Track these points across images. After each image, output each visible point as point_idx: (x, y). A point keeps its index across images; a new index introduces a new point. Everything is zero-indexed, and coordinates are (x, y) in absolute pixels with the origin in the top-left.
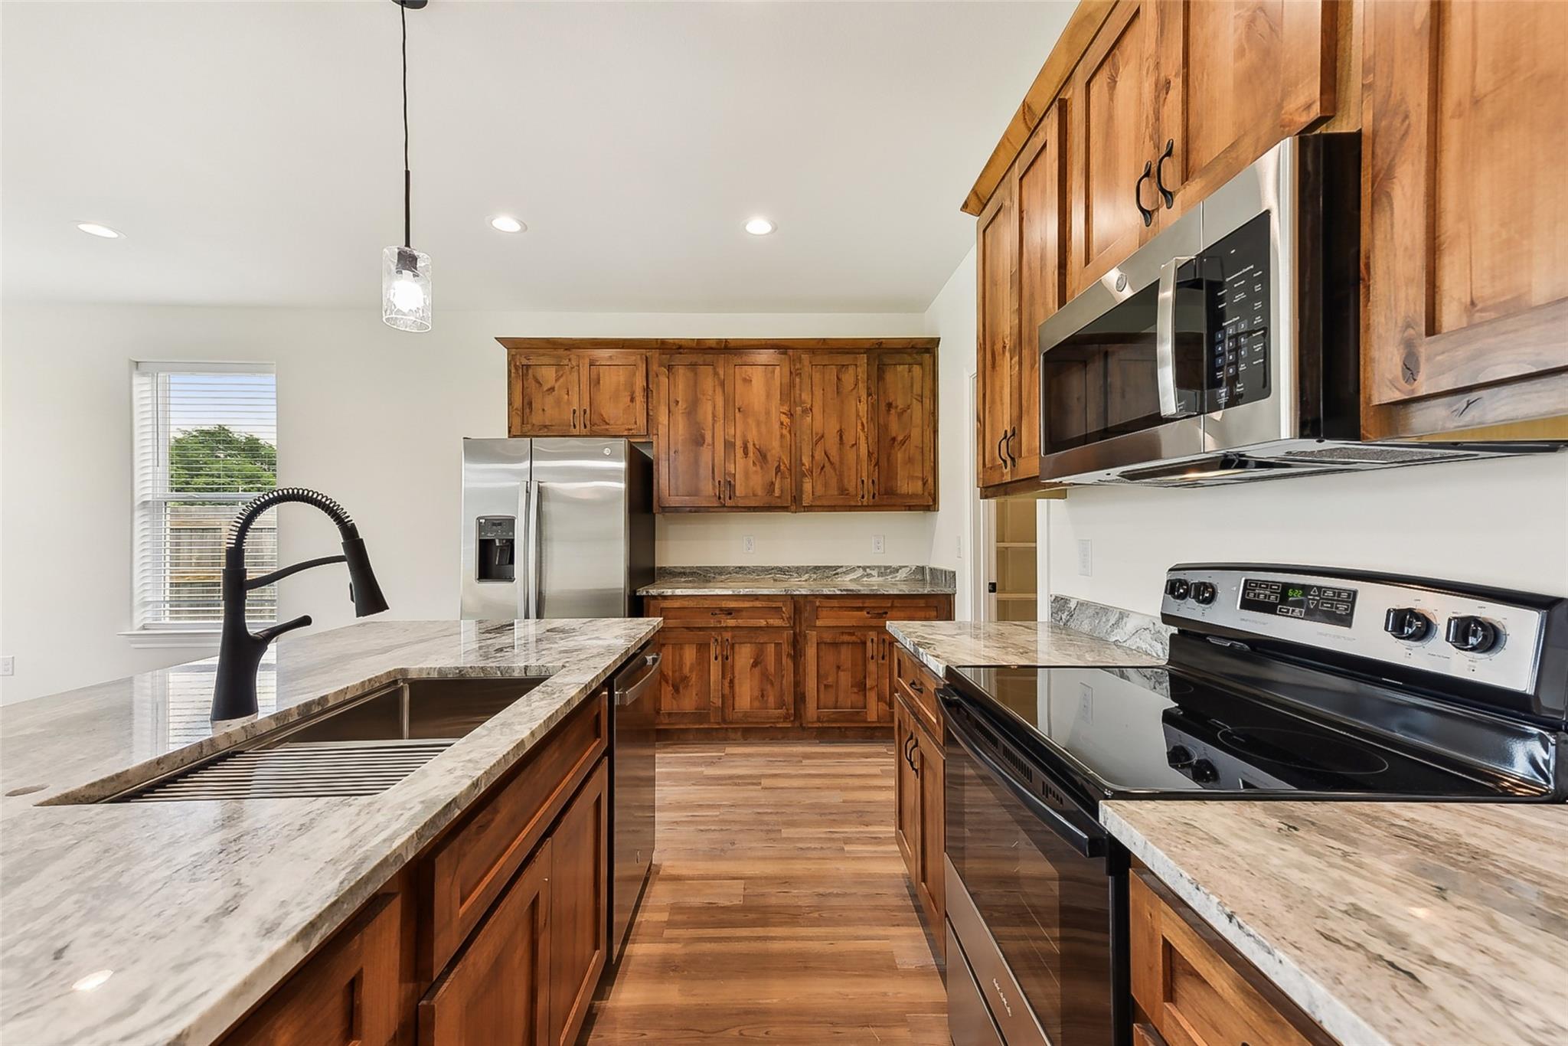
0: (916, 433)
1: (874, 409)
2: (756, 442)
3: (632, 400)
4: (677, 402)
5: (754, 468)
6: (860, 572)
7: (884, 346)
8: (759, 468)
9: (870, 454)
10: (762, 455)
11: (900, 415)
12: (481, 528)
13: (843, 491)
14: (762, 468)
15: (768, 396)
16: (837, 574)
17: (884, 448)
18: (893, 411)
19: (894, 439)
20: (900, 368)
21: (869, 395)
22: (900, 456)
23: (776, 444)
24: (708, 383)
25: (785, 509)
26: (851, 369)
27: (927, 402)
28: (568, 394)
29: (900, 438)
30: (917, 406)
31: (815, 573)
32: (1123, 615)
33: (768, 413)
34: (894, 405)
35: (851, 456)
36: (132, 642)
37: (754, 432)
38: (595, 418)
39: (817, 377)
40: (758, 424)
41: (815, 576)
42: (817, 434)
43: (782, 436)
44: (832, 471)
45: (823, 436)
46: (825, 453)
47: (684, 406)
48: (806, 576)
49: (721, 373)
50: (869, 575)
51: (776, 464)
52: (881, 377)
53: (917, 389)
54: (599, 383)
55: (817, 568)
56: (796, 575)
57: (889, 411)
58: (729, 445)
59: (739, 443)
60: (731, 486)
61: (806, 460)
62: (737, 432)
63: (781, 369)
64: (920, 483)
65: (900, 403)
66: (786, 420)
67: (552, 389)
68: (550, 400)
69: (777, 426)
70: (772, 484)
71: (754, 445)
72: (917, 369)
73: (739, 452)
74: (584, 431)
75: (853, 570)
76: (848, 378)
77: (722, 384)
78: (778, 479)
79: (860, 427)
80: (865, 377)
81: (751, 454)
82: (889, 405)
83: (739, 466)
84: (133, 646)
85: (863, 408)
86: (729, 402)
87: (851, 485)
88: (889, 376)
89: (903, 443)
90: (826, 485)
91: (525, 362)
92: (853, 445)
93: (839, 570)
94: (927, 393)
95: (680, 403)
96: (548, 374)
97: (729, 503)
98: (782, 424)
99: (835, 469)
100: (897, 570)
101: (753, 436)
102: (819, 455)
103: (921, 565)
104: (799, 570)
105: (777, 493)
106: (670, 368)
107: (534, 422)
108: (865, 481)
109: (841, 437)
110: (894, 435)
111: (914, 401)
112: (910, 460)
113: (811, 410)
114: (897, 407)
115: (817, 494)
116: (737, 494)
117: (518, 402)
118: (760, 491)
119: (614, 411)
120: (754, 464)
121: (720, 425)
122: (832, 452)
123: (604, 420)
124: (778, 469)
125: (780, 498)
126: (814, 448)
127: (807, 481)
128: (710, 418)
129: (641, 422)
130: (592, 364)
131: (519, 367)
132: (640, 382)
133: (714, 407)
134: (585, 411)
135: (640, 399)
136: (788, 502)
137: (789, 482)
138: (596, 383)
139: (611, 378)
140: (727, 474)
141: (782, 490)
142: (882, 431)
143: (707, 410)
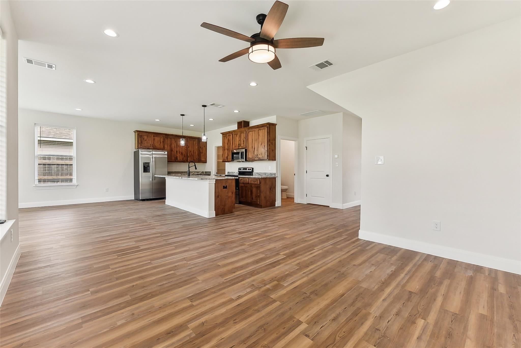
0: (204, 152)
1: (198, 147)
3: (161, 143)
4: (168, 144)
6: (194, 172)
9: (198, 154)
10: (182, 154)
12: (143, 164)
13: (194, 160)
18: (201, 148)
19: (201, 152)
21: (198, 145)
22: (202, 155)
23: (184, 152)
24: (173, 141)
25: (185, 162)
26: (195, 141)
27: (205, 147)
28: (149, 141)
29: (202, 152)
30: (204, 148)
32: (235, 172)
33: (183, 147)
35: (195, 154)
36: (35, 188)
39: (190, 142)
40: (181, 149)
43: (185, 151)
45: (191, 151)
49: (176, 140)
50: (195, 173)
52: (199, 143)
53: (204, 145)
54: (154, 139)
56: (184, 173)
58: (177, 152)
59: (178, 151)
60: (177, 158)
61: (188, 155)
62: (178, 150)
64: (204, 159)
65: (202, 147)
66: (186, 148)
67: (146, 140)
68: (145, 142)
69: (184, 149)
70: (183, 158)
73: (178, 153)
75: (193, 172)
76: (195, 143)
77: (176, 142)
79: (196, 150)
81: (180, 153)
82: (200, 147)
83: (178, 155)
84: (36, 189)
85: (197, 147)
86: (177, 144)
87: (195, 159)
90: (191, 159)
91: (141, 135)
94: (206, 146)
96: (146, 137)
97: (177, 161)
99: (193, 156)
100: (199, 172)
101: (180, 150)
102: (190, 154)
103: (203, 171)
105: (184, 159)
106: (167, 138)
108: (197, 158)
112: (203, 156)
117: (140, 142)
118: (181, 159)
119: (157, 145)
120: (181, 155)
121: (175, 148)
122: (192, 154)
123: (155, 146)
124: (184, 156)
125: (184, 160)
126: (190, 153)
127: (189, 158)
128: (173, 147)
129: (162, 147)
130: (154, 136)
131: (139, 136)
132: (162, 140)
133: (174, 145)
134: (152, 144)
135: (162, 143)
136: (186, 161)
137: (186, 158)
138: (154, 140)
139: (157, 139)
140: (176, 156)
141: (185, 159)
142: (199, 151)
143: (173, 146)
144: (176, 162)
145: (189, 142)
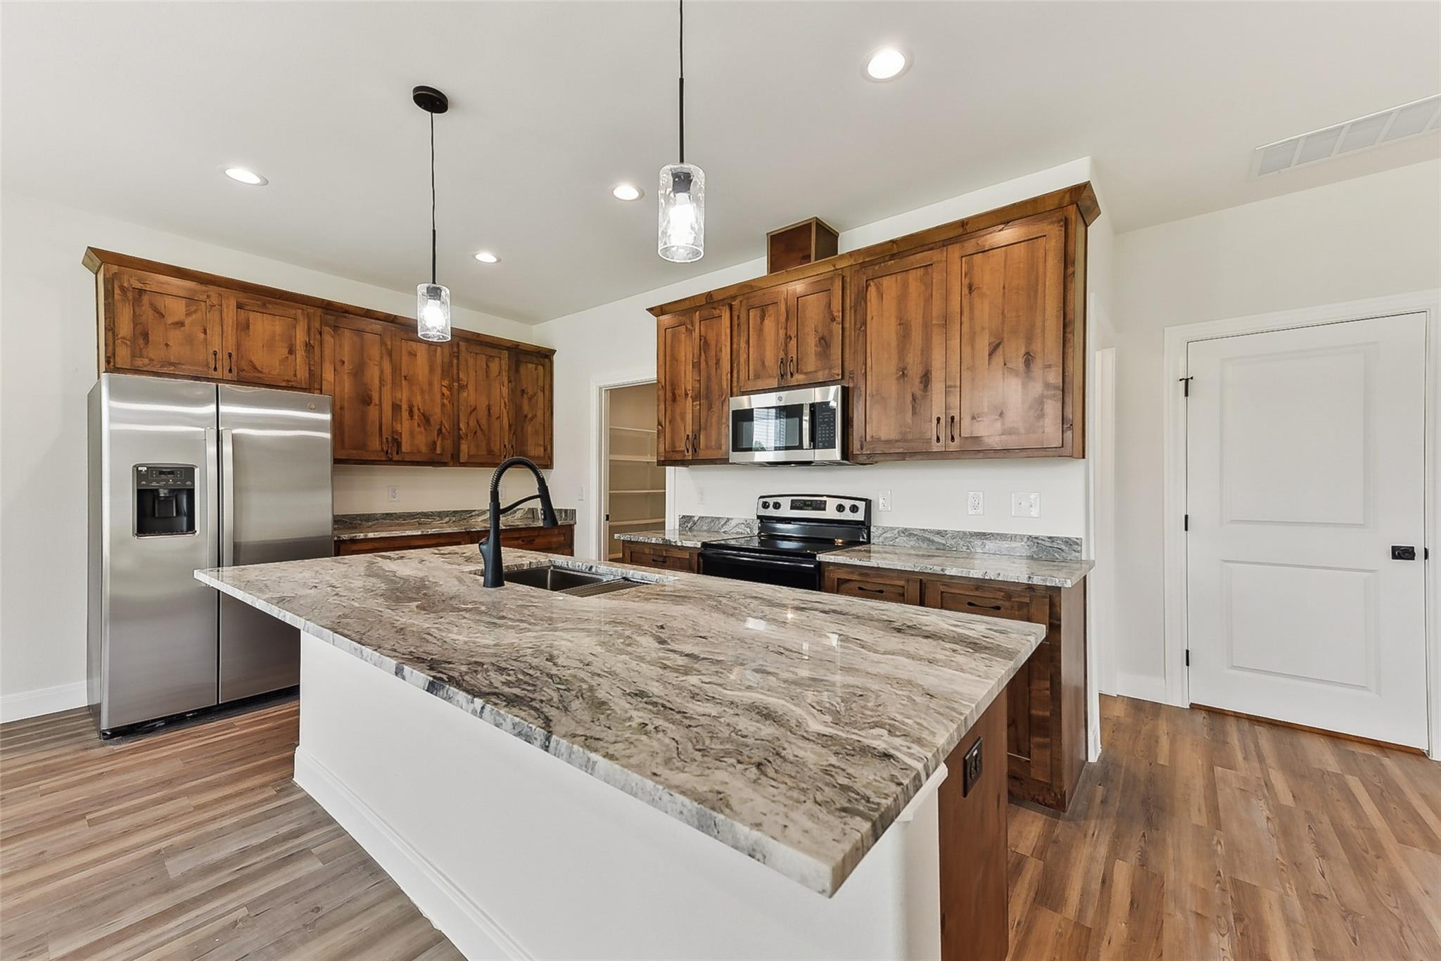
0: (540, 413)
1: (512, 392)
2: (420, 407)
3: (291, 351)
4: (343, 362)
5: (419, 429)
7: (520, 347)
8: (422, 429)
9: (510, 426)
10: (426, 419)
11: (530, 399)
12: (139, 476)
13: (490, 452)
14: (425, 429)
15: (432, 370)
16: (472, 516)
17: (519, 421)
18: (525, 396)
19: (526, 416)
20: (530, 366)
21: (510, 381)
22: (529, 429)
23: (438, 410)
24: (375, 349)
25: (445, 464)
26: (497, 360)
27: (547, 392)
28: (205, 332)
29: (530, 416)
30: (541, 395)
31: (454, 516)
33: (431, 384)
34: (526, 392)
35: (496, 425)
37: (419, 398)
38: (244, 364)
39: (471, 361)
40: (422, 392)
41: (454, 519)
42: (471, 406)
43: (443, 405)
44: (482, 436)
45: (475, 409)
46: (478, 422)
47: (351, 367)
48: (447, 519)
49: (389, 343)
51: (438, 427)
52: (517, 371)
53: (541, 383)
54: (248, 327)
55: (455, 512)
56: (438, 519)
57: (522, 395)
58: (396, 408)
59: (405, 407)
60: (399, 445)
61: (462, 426)
62: (404, 396)
63: (442, 349)
64: (542, 449)
65: (530, 392)
66: (446, 392)
67: (180, 324)
68: (175, 336)
69: (438, 396)
70: (434, 443)
71: (419, 409)
72: (540, 368)
73: (405, 414)
74: (229, 376)
76: (494, 366)
77: (390, 354)
78: (440, 439)
79: (503, 405)
80: (507, 368)
81: (416, 417)
82: (523, 391)
83: (405, 426)
85: (505, 390)
86: (396, 369)
87: (496, 447)
88: (522, 370)
89: (532, 419)
90: (478, 446)
91: (139, 286)
92: (498, 418)
93: (473, 513)
94: (547, 387)
95: (346, 363)
96: (175, 306)
97: (396, 458)
98: (443, 394)
99: (484, 435)
101: (418, 401)
102: (473, 423)
103: (531, 507)
104: (441, 515)
105: (439, 451)
106: (336, 328)
107: (151, 356)
108: (507, 446)
109: (489, 410)
110: (526, 413)
111: (539, 391)
112: (536, 432)
113: (467, 386)
114: (527, 393)
115: (471, 453)
116: (404, 449)
117: (125, 328)
118: (424, 449)
119: (267, 360)
120: (419, 425)
121: (387, 388)
122: (484, 422)
123: (255, 368)
124: (440, 431)
125: (441, 454)
126: (468, 419)
127: (463, 442)
128: (377, 381)
129: (302, 374)
130: (240, 306)
131: (122, 288)
132: (300, 336)
133: (382, 372)
134: (230, 355)
135: (300, 352)
136: (447, 458)
137: (449, 443)
138: (244, 327)
139: (265, 326)
140: (394, 432)
141: (443, 449)
142: (518, 409)
143: (373, 374)
144: (390, 461)
145: (467, 361)
